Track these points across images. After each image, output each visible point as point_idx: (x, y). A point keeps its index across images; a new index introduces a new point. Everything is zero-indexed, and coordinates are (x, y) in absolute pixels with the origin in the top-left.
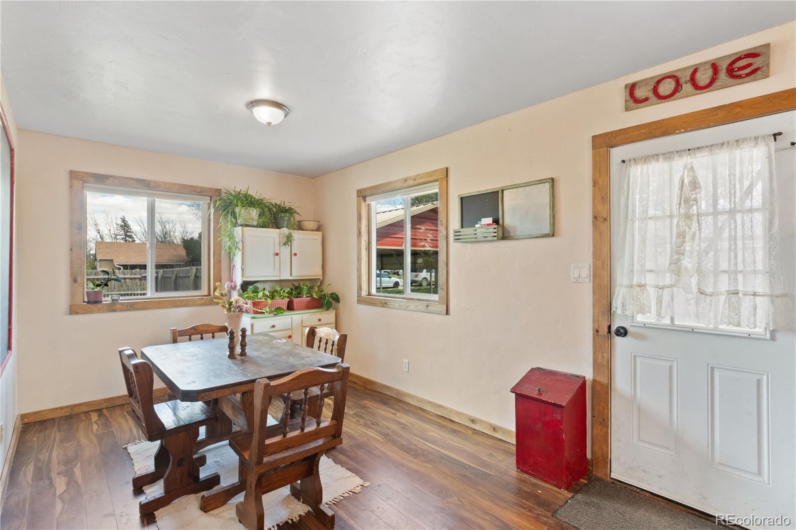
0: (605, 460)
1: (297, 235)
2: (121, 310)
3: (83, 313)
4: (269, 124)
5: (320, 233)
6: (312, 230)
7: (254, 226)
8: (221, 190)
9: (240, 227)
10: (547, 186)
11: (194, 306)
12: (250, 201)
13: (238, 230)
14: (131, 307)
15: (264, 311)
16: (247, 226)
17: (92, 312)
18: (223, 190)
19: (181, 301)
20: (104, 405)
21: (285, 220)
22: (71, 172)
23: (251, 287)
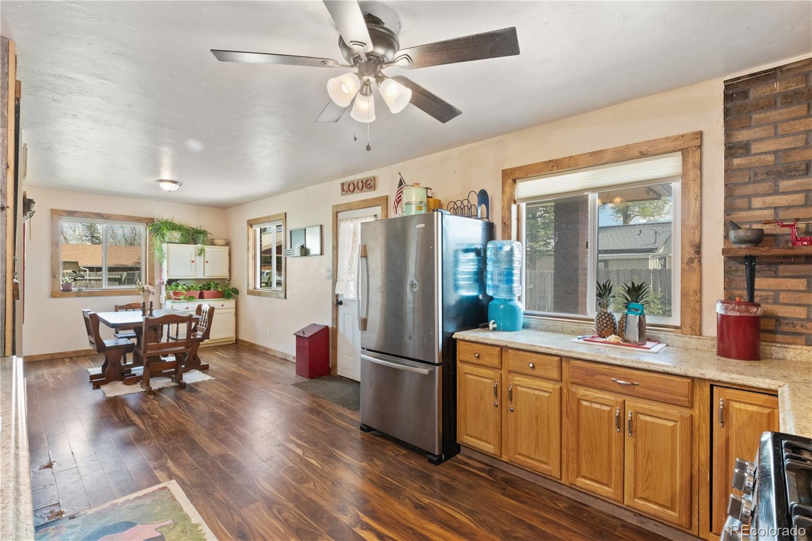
0: (335, 366)
1: (208, 248)
2: (83, 295)
3: (59, 297)
4: (170, 191)
5: (228, 247)
6: (221, 245)
7: (176, 243)
8: (154, 219)
9: (166, 244)
10: (319, 228)
11: (134, 295)
12: (173, 227)
13: (165, 246)
14: (91, 294)
15: (180, 298)
16: (171, 243)
17: (65, 297)
18: (156, 219)
20: (73, 355)
21: (200, 238)
22: (52, 209)
23: (175, 283)
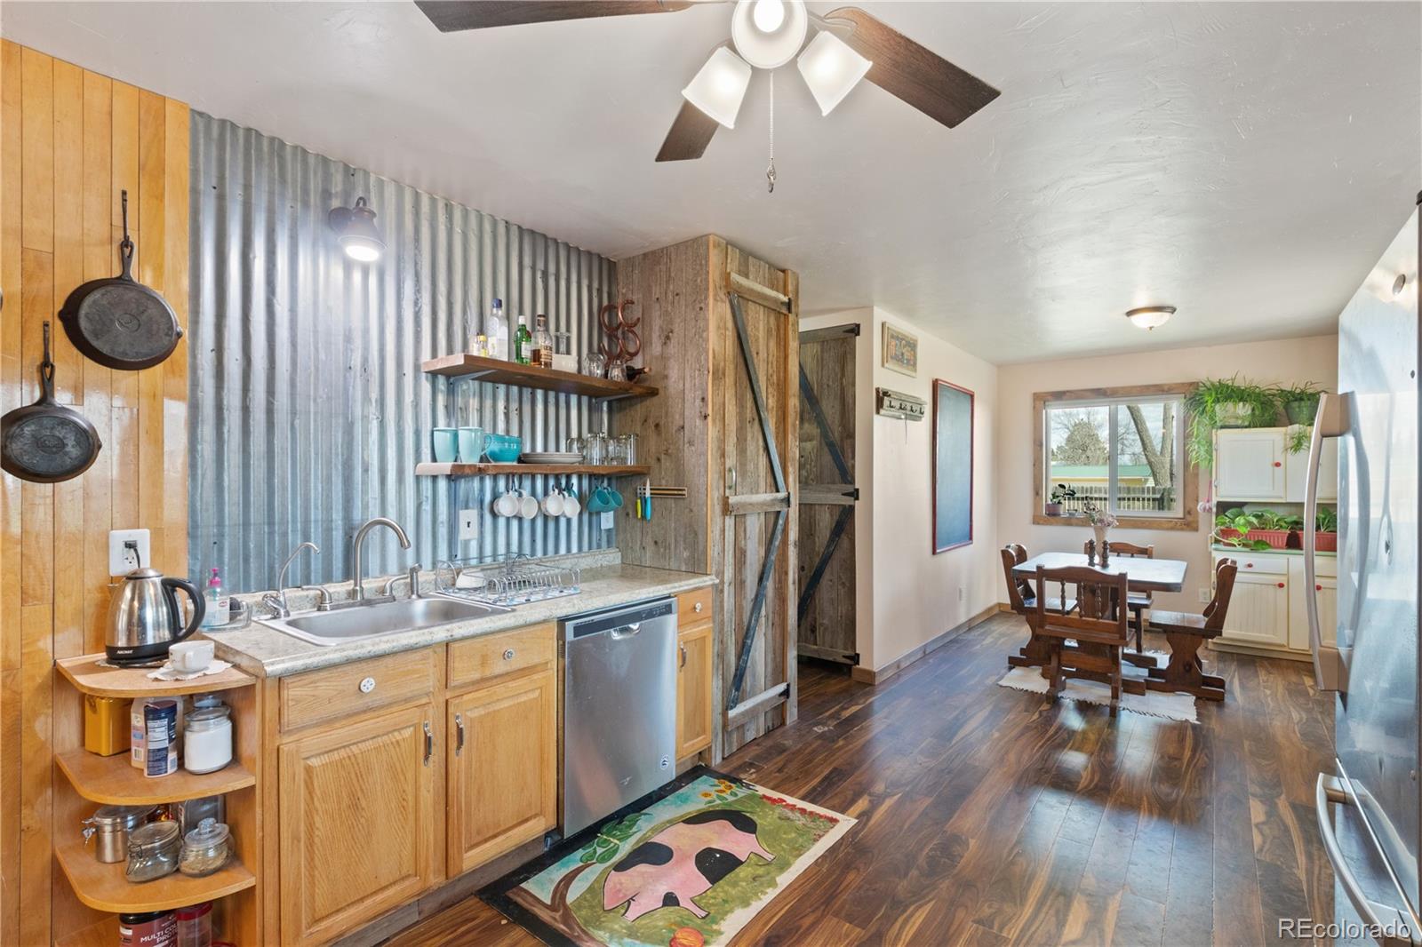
2: (1077, 525)
3: (1043, 524)
4: (1151, 328)
7: (1236, 427)
8: (1197, 383)
9: (1220, 431)
11: (1158, 529)
13: (1218, 435)
14: (1087, 523)
15: (1233, 542)
16: (1230, 427)
17: (1051, 524)
18: (1200, 384)
19: (1143, 522)
21: (1301, 411)
22: (1035, 394)
23: (1234, 510)
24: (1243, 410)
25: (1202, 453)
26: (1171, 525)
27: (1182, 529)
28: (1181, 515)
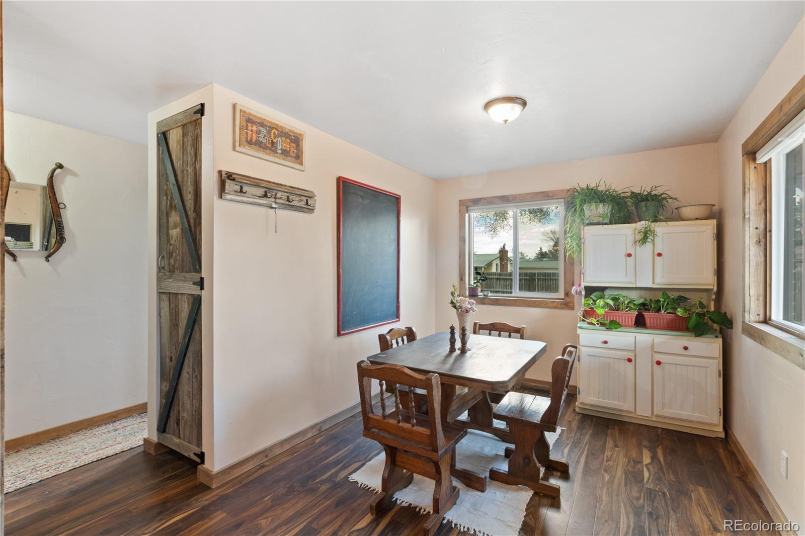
1: (663, 228)
5: (714, 221)
9: (587, 227)
11: (545, 307)
14: (495, 302)
15: (593, 322)
19: (534, 302)
21: (647, 210)
22: (460, 201)
23: (597, 293)
24: (603, 209)
25: (574, 244)
26: (555, 304)
27: (562, 308)
28: (562, 296)
